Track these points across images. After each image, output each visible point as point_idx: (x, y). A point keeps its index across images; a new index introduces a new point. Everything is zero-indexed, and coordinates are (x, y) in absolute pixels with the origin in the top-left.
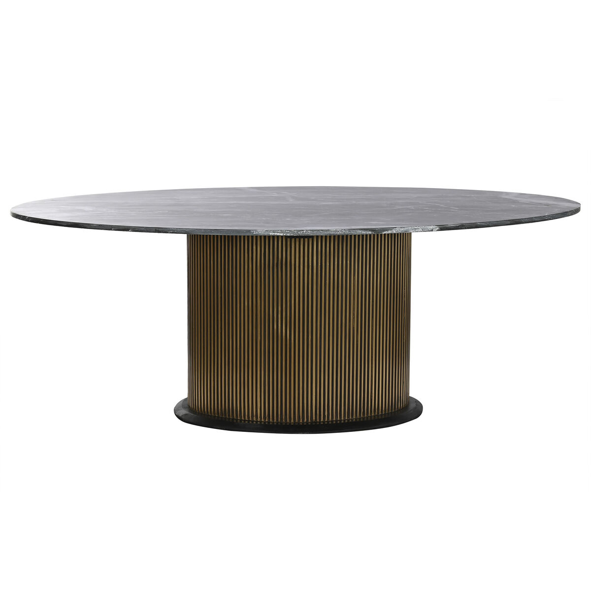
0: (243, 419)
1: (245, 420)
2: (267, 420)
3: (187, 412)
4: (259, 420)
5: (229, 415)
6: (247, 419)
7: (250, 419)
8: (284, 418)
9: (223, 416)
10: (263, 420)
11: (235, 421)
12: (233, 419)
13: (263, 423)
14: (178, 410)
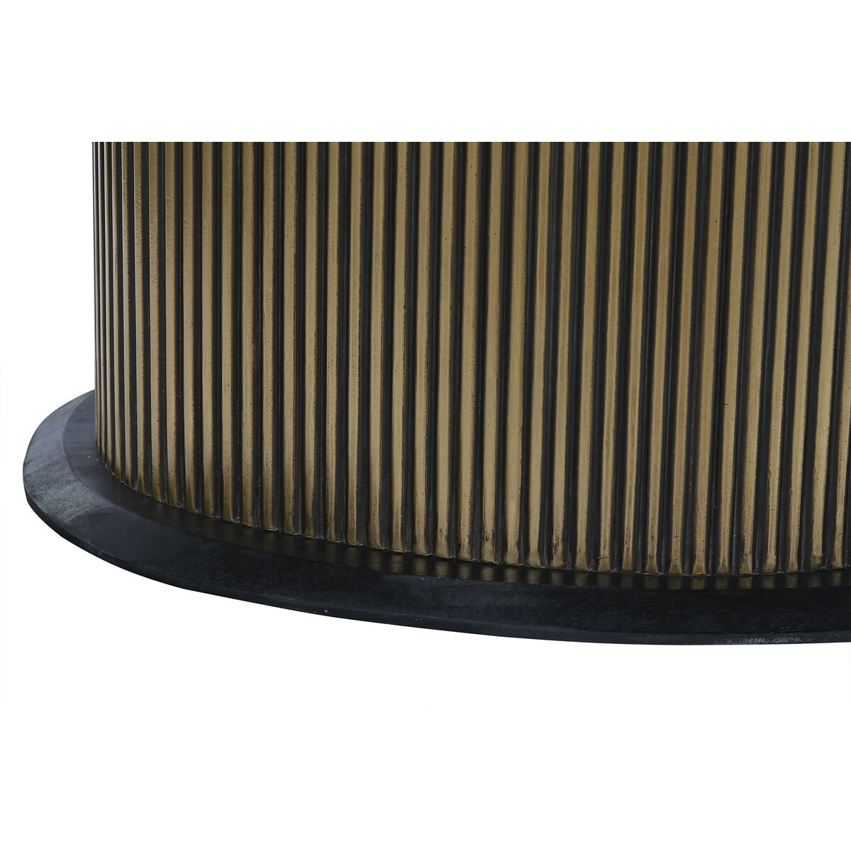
0: (421, 548)
1: (432, 561)
2: (557, 562)
3: (103, 503)
4: (512, 556)
5: (343, 528)
6: (443, 550)
7: (465, 554)
8: (652, 548)
9: (311, 533)
10: (534, 560)
11: (376, 564)
12: (366, 551)
13: (533, 578)
14: (49, 484)
